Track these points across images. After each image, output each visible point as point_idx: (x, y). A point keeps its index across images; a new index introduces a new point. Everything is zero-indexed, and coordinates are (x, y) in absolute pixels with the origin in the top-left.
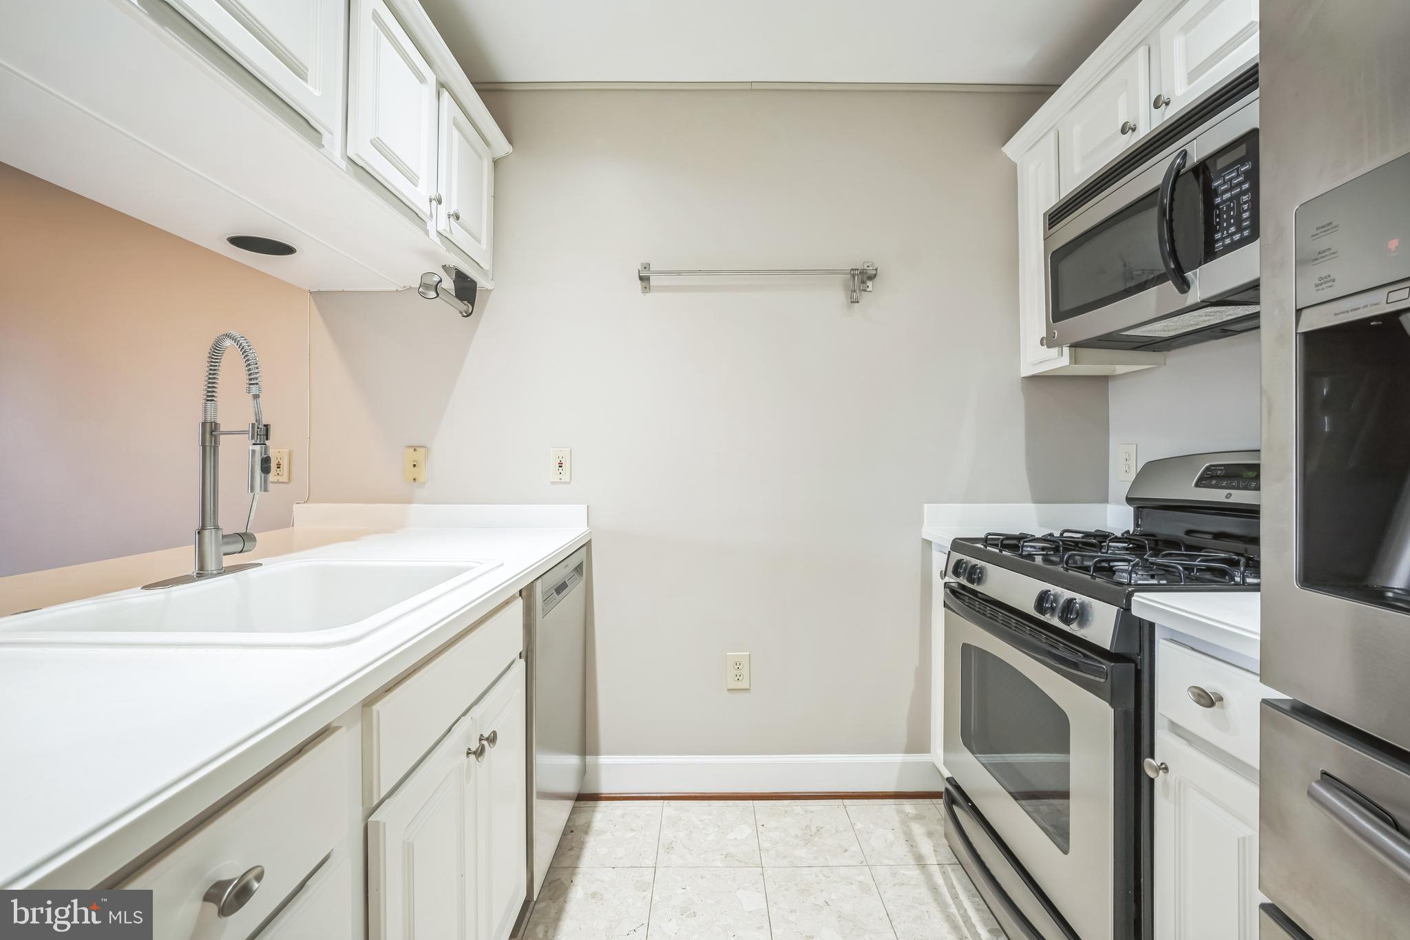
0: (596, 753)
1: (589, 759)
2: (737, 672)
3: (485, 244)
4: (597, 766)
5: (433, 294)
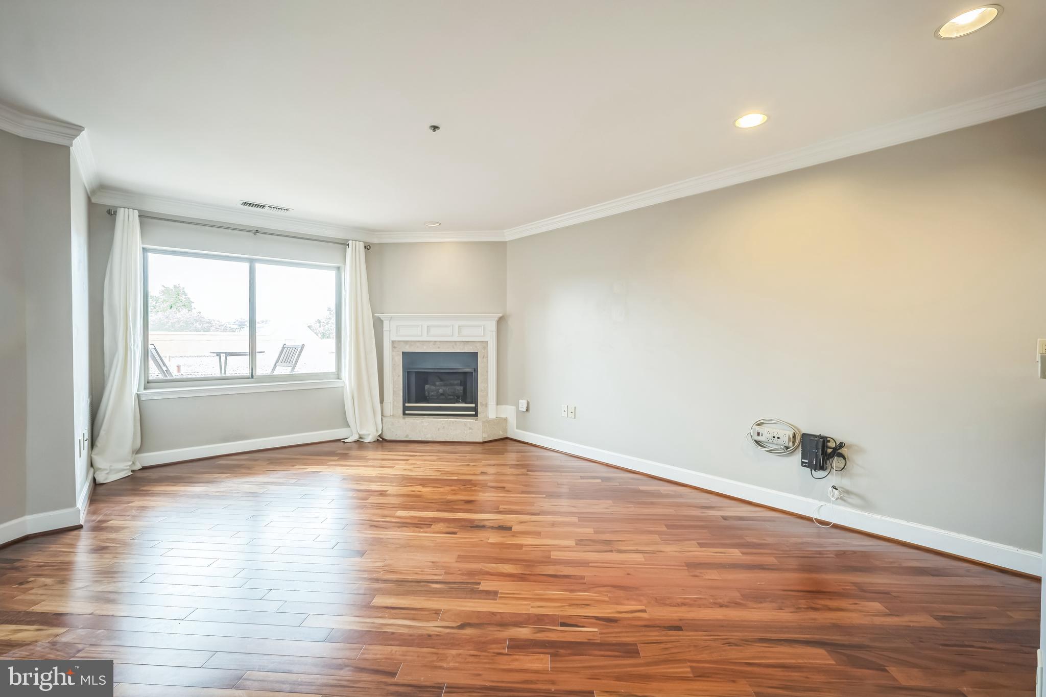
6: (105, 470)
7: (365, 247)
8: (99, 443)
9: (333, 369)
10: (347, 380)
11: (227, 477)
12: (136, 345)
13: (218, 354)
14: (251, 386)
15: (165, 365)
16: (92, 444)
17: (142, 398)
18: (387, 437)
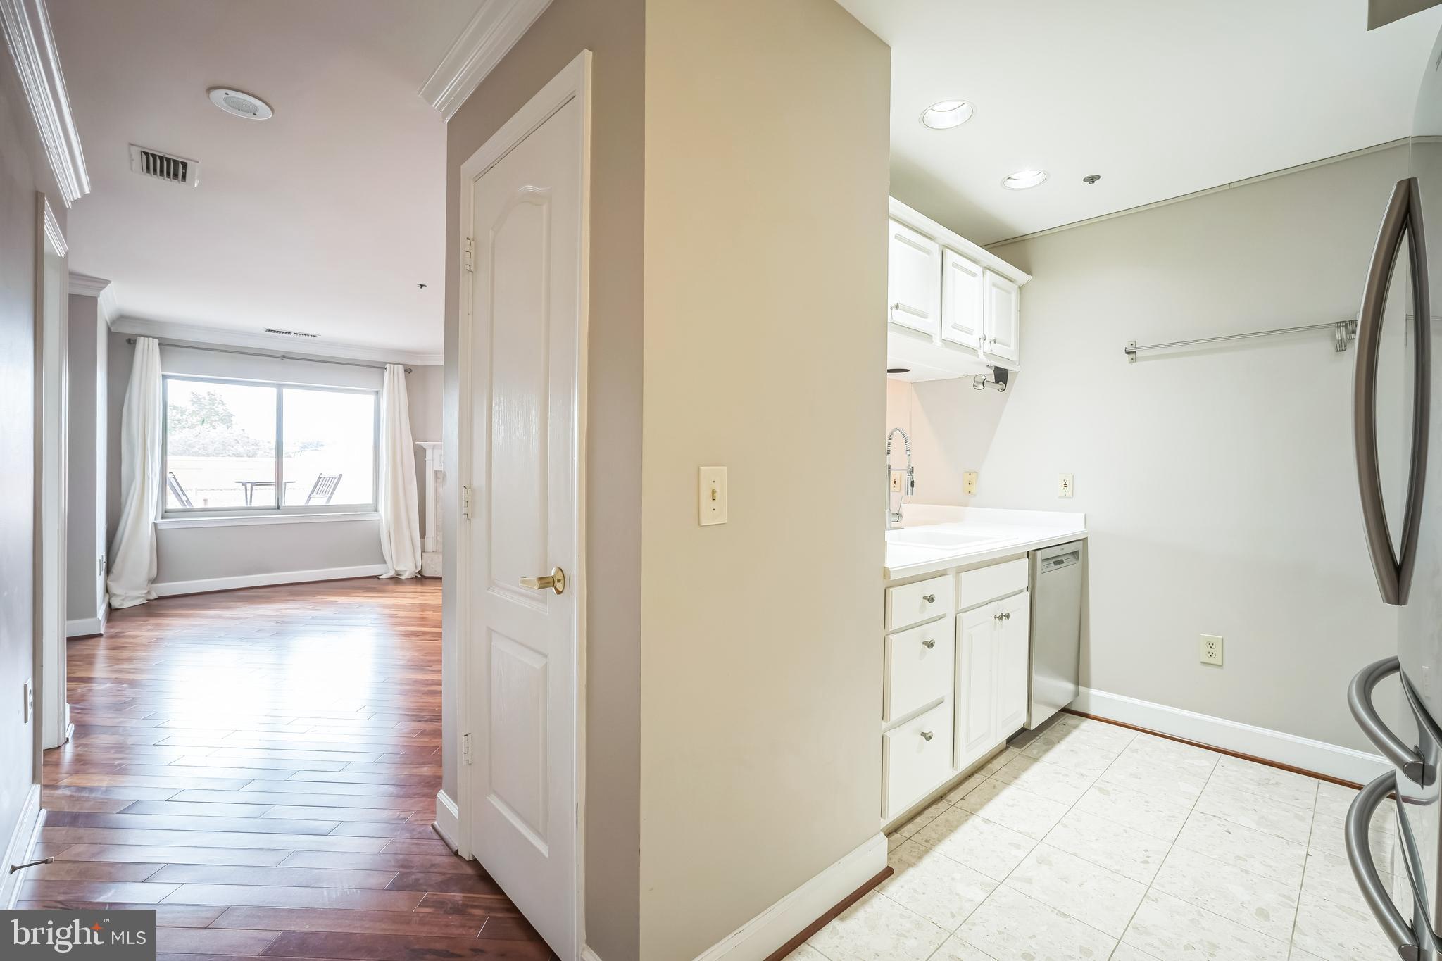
0: (1088, 685)
1: (1081, 689)
2: (1210, 650)
3: (1013, 347)
4: (1088, 696)
5: (981, 387)
6: (120, 596)
7: (406, 370)
8: (116, 568)
9: (370, 501)
10: (384, 513)
11: (244, 605)
12: (153, 474)
13: (245, 484)
14: (276, 516)
15: (185, 495)
16: (108, 571)
17: (159, 527)
18: (427, 574)
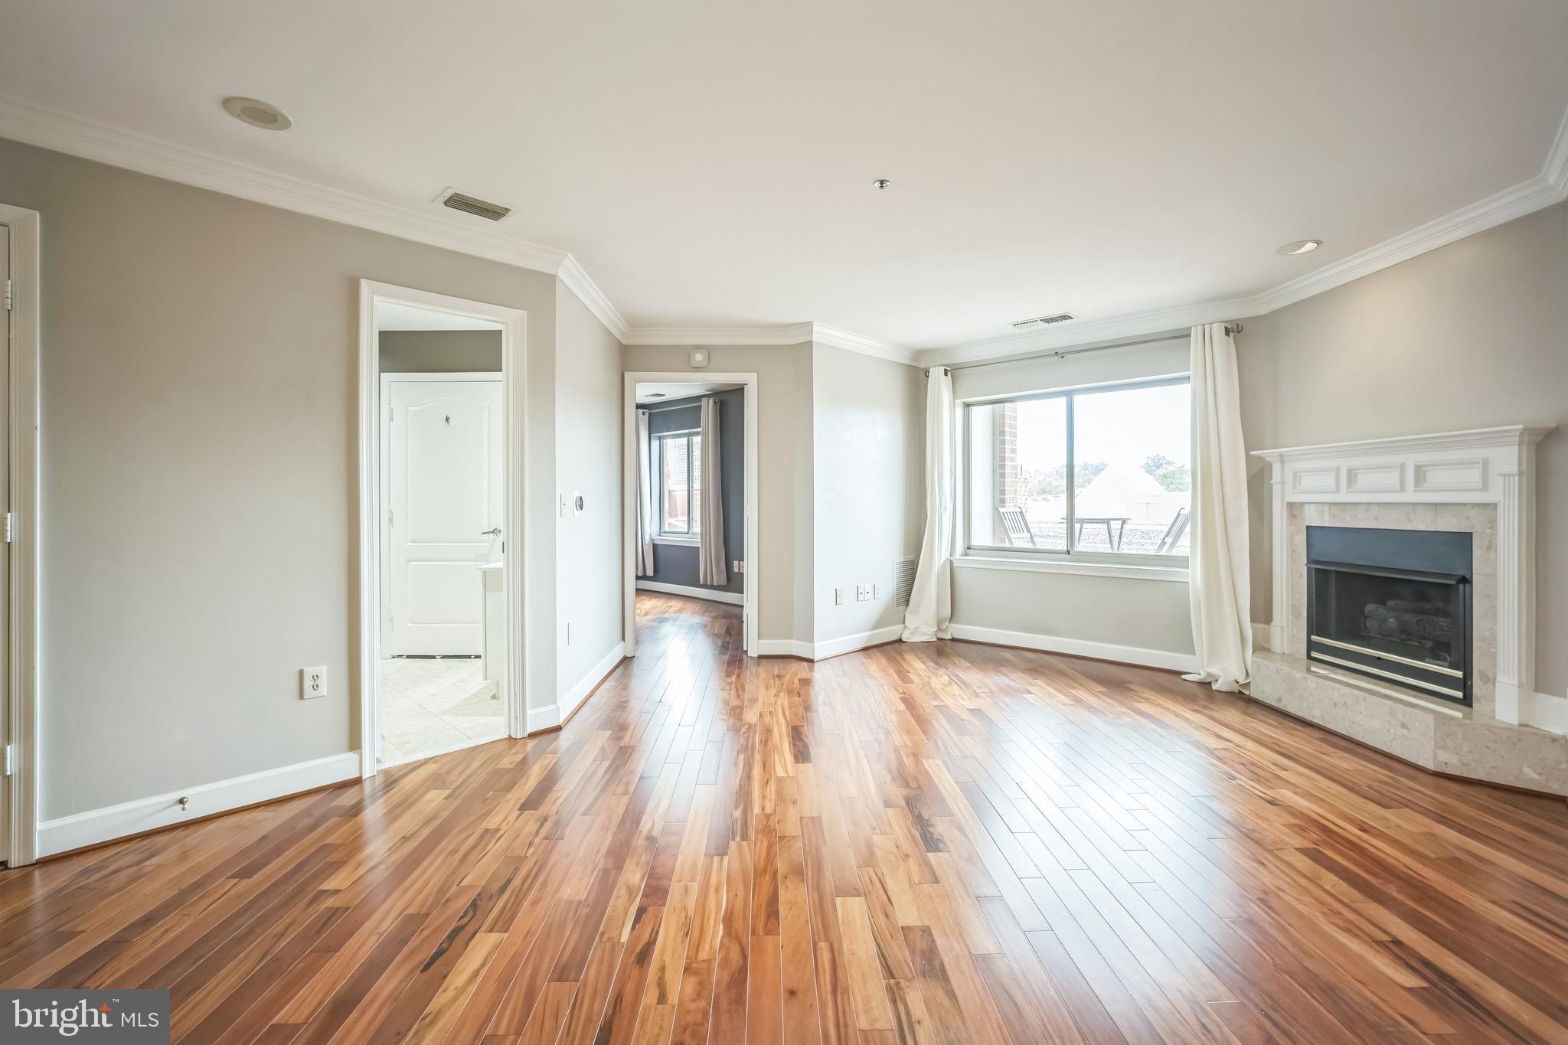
13: (1107, 521)
14: (1065, 565)
